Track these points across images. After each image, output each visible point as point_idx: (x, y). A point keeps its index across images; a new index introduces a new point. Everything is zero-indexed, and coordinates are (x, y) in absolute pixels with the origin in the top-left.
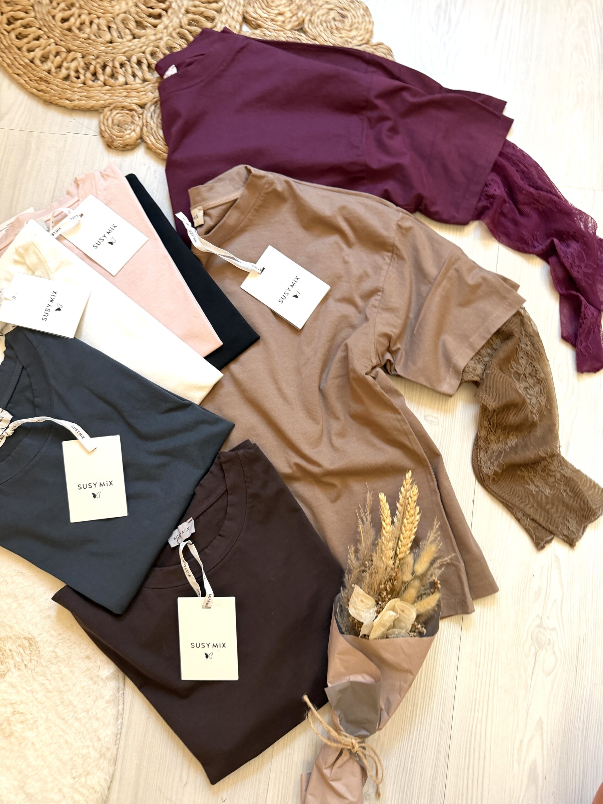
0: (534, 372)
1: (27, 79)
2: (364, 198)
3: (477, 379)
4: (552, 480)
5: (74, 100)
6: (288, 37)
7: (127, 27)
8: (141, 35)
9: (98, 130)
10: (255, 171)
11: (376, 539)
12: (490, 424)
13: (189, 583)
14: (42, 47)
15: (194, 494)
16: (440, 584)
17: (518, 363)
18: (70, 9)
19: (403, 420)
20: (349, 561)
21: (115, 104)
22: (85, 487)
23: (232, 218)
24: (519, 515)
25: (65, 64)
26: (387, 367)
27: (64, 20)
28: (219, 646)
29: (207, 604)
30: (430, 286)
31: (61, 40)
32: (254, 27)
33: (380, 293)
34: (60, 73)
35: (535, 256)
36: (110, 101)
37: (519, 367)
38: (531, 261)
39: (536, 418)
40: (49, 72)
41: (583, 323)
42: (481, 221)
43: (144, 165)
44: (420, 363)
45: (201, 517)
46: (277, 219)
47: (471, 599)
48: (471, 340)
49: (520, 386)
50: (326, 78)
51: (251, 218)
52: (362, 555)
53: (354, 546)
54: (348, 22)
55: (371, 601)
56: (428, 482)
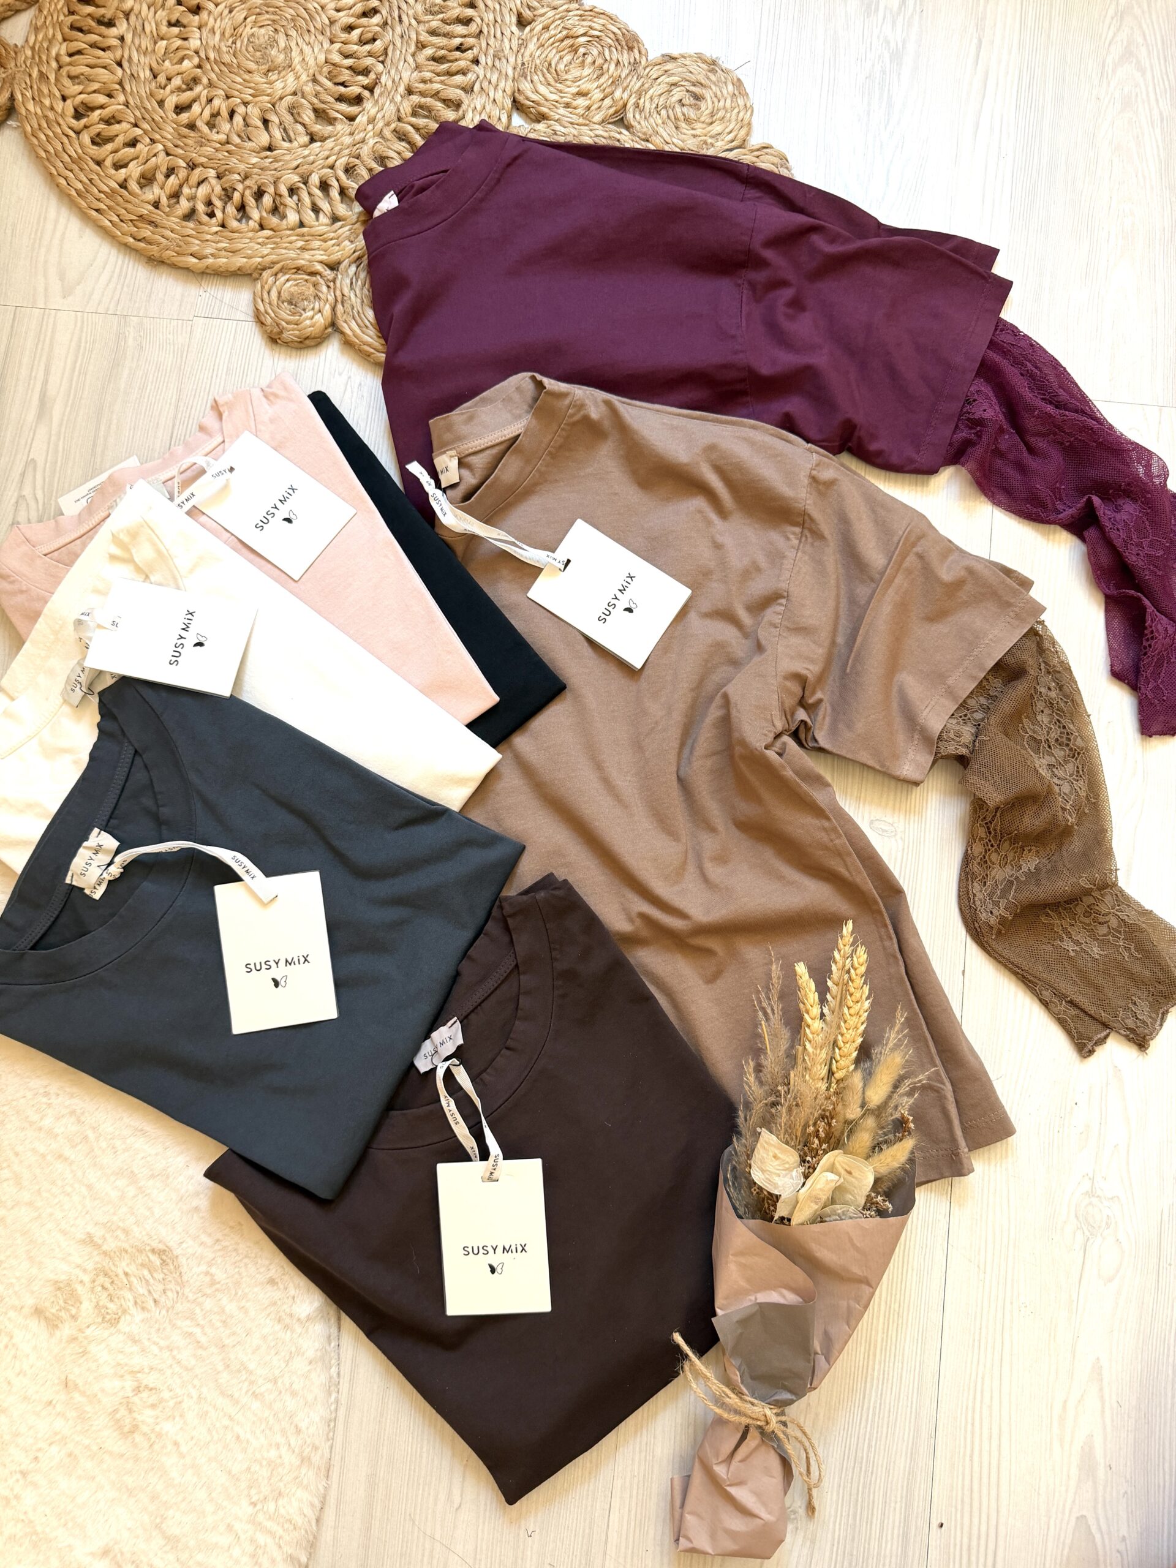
0: (1065, 736)
1: (115, 219)
2: (747, 430)
3: (963, 751)
4: (1103, 930)
5: (205, 257)
6: (597, 136)
7: (300, 120)
8: (327, 135)
9: (251, 311)
10: (550, 384)
11: (792, 1047)
12: (990, 833)
13: (455, 1136)
14: (141, 160)
15: (457, 974)
16: (912, 1122)
17: (1035, 722)
18: (191, 89)
19: (834, 830)
20: (747, 1088)
21: (282, 264)
22: (258, 968)
23: (510, 470)
24: (1047, 994)
25: (186, 190)
26: (800, 734)
27: (180, 109)
28: (514, 1251)
29: (491, 1173)
30: (874, 585)
31: (176, 146)
32: (534, 118)
33: (783, 601)
34: (178, 206)
35: (1058, 528)
36: (273, 257)
37: (1037, 728)
38: (1051, 537)
39: (1071, 820)
40: (156, 205)
41: (1150, 646)
42: (959, 466)
43: (340, 374)
44: (860, 726)
45: (473, 1016)
46: (589, 470)
47: (966, 1150)
48: (950, 681)
49: (1041, 763)
50: (673, 212)
51: (543, 469)
52: (768, 1076)
53: (752, 1060)
54: (706, 107)
55: (792, 1157)
56: (881, 940)
